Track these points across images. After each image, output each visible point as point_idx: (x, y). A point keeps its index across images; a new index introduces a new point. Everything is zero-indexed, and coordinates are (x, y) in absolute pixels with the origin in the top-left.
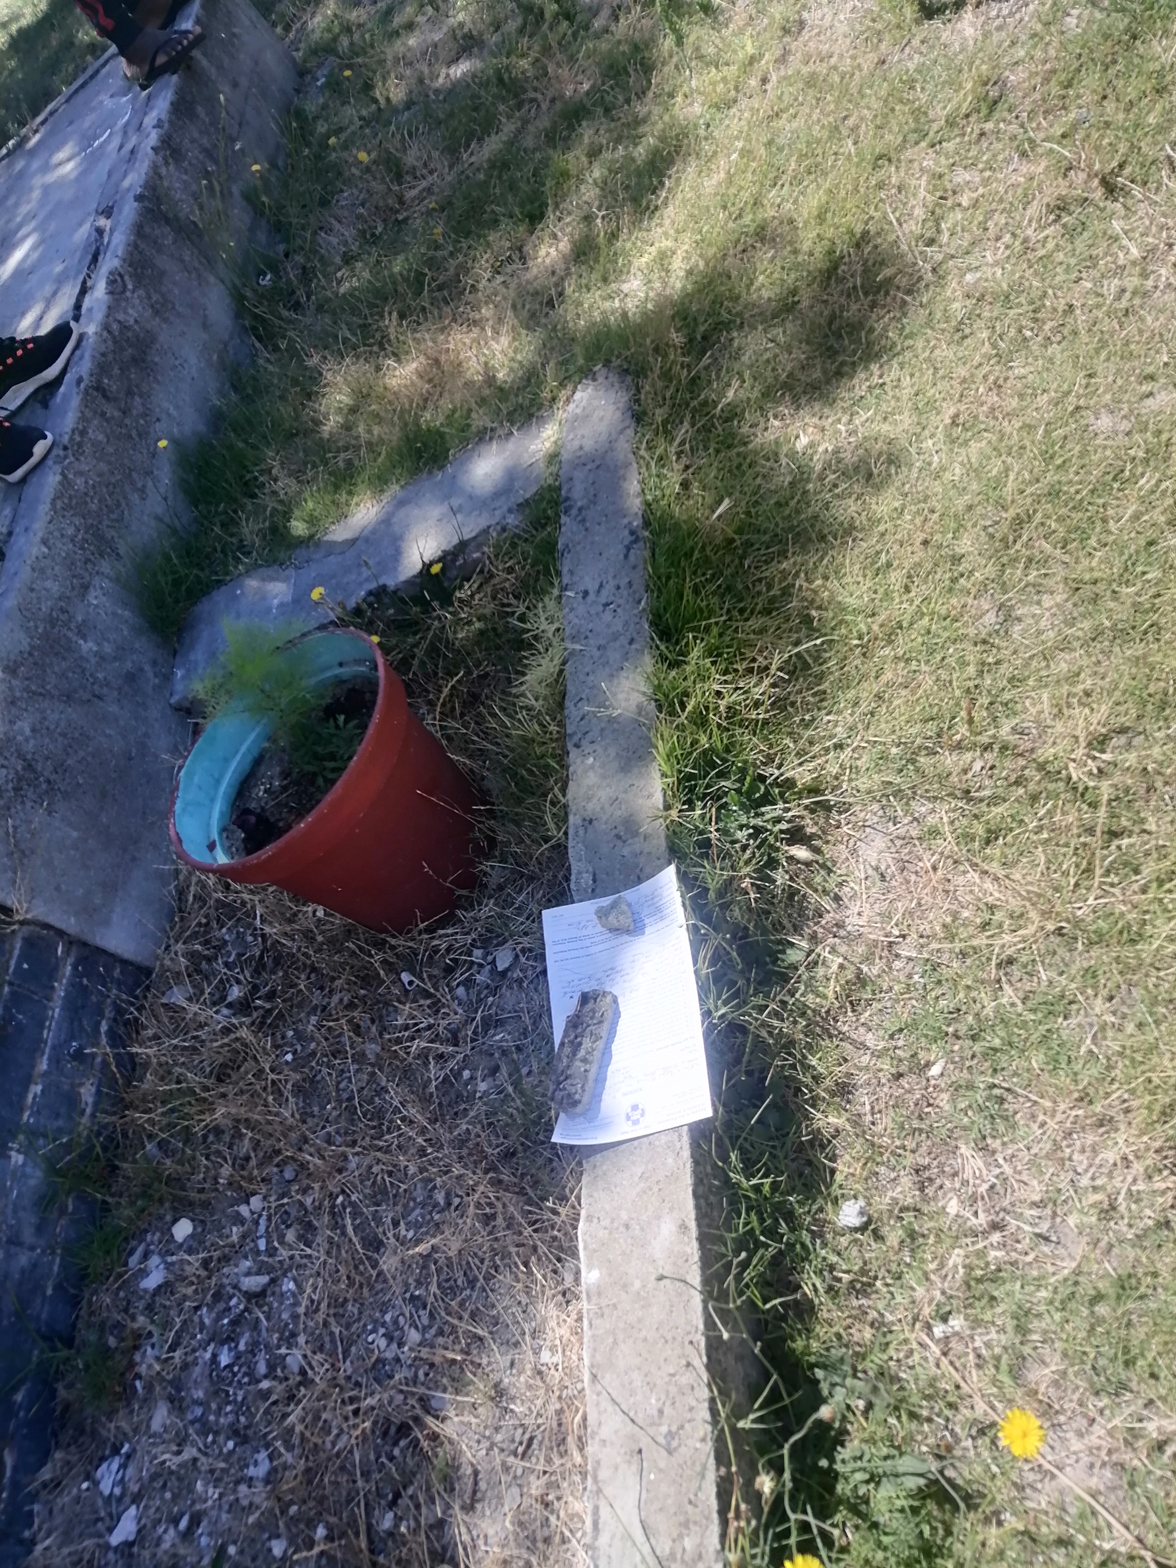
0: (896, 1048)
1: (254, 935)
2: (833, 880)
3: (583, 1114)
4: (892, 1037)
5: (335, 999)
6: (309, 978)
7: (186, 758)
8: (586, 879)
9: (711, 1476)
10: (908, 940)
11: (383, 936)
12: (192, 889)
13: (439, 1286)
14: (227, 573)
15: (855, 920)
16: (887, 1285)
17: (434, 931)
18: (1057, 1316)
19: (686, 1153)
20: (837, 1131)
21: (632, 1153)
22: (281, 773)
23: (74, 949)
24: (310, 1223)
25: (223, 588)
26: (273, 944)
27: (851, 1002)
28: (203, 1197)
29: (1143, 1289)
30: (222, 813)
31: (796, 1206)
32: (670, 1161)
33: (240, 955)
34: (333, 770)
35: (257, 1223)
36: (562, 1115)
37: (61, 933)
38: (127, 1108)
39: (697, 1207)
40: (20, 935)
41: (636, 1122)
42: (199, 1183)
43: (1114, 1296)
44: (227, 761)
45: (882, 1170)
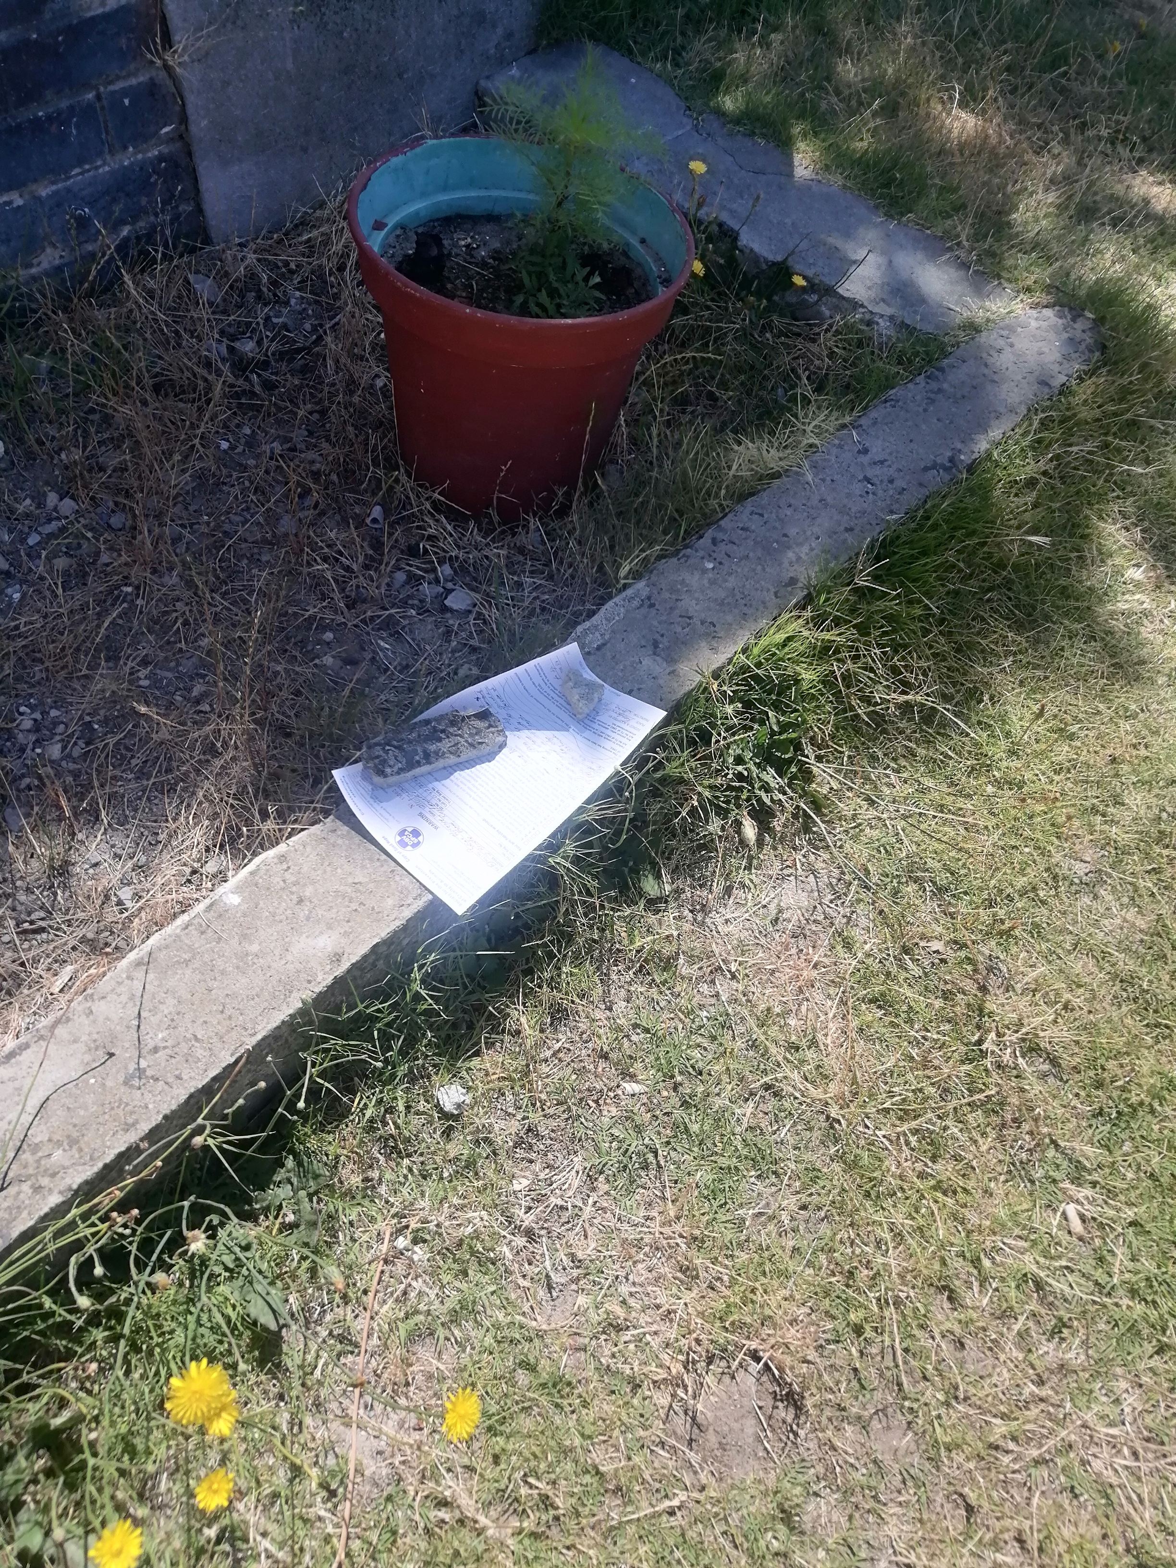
0: (628, 1036)
1: (314, 329)
2: (743, 876)
3: (375, 787)
4: (636, 1026)
5: (311, 455)
6: (311, 413)
7: (436, 137)
8: (594, 640)
9: (133, 1137)
10: (734, 984)
11: (401, 462)
12: (315, 233)
13: (118, 743)
14: (643, 54)
15: (719, 920)
16: (410, 1170)
17: (439, 511)
18: (489, 1340)
19: (408, 913)
20: (518, 1032)
21: (371, 860)
22: (496, 251)
23: (178, 145)
24: (86, 574)
25: (626, 60)
26: (318, 354)
27: (641, 966)
28: (36, 447)
29: (565, 1402)
30: (417, 213)
31: (425, 1041)
32: (390, 902)
33: (285, 327)
34: (539, 305)
35: (49, 521)
36: (359, 766)
37: (184, 119)
38: (65, 310)
39: (365, 957)
40: (154, 73)
41: (403, 844)
42: (46, 435)
43: (542, 1381)
44: (472, 183)
45: (510, 1097)
